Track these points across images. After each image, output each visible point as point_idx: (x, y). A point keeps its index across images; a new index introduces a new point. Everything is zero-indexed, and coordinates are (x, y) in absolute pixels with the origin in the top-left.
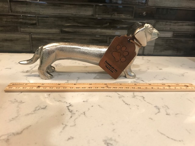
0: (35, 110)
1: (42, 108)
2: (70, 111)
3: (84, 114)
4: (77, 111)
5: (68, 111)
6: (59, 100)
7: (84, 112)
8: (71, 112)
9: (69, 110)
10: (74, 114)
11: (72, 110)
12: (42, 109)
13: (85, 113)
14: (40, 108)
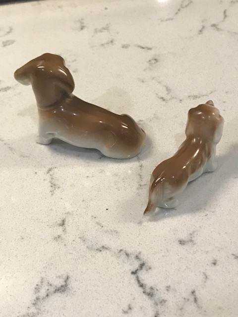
0: (38, 299)
1: (58, 290)
2: (148, 290)
3: (196, 300)
4: (168, 288)
5: (141, 289)
6: (99, 246)
7: (193, 292)
8: (150, 295)
9: (142, 286)
10: (163, 302)
11: (152, 288)
12: (58, 294)
13: (197, 293)
14: (52, 289)
